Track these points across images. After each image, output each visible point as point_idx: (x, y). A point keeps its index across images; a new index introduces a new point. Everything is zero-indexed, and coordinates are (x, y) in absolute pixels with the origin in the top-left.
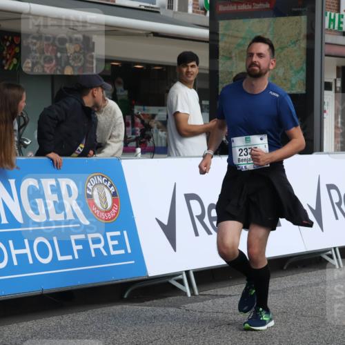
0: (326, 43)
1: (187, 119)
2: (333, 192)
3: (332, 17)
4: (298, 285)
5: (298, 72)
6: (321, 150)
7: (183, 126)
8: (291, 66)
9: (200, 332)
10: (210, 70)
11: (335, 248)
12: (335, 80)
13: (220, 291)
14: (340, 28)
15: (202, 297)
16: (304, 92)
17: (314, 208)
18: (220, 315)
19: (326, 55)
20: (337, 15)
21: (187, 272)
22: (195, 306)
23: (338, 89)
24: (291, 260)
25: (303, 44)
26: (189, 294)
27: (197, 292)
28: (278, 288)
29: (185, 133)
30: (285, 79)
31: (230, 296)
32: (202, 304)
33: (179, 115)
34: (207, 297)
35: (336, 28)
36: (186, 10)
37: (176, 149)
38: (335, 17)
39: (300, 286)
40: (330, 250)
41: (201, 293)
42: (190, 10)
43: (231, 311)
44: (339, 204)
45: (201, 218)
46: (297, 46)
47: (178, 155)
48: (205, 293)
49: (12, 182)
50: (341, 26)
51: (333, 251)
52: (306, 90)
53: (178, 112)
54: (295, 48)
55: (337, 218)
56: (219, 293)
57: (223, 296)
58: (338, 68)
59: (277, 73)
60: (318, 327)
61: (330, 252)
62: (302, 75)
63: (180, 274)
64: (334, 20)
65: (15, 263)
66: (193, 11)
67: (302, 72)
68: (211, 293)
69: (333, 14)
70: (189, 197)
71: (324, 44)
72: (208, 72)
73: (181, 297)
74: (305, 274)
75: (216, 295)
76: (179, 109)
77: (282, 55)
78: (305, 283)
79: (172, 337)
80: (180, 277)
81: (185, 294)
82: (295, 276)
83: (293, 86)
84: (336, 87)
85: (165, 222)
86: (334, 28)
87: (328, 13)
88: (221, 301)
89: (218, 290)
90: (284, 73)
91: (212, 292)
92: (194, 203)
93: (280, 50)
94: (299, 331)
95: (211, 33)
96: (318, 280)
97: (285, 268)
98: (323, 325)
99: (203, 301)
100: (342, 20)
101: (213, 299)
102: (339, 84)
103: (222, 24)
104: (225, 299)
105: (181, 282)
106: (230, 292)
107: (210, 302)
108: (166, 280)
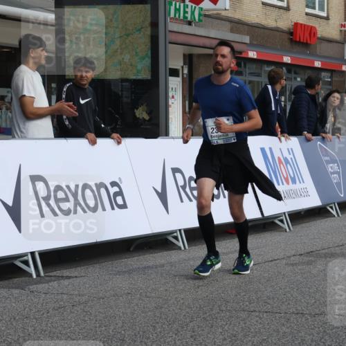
0: (170, 31)
1: (33, 102)
2: (178, 175)
3: (178, 7)
4: (143, 266)
5: (144, 58)
6: (167, 134)
7: (29, 109)
8: (136, 53)
9: (43, 314)
11: (180, 230)
12: (183, 67)
13: (66, 273)
14: (185, 17)
15: (47, 278)
16: (149, 78)
17: (160, 191)
18: (65, 297)
19: (170, 43)
20: (182, 5)
21: (33, 254)
22: (40, 286)
23: (185, 76)
24: (138, 242)
25: (148, 32)
26: (34, 276)
27: (42, 274)
28: (124, 270)
30: (131, 65)
31: (76, 277)
32: (46, 285)
33: (25, 98)
34: (53, 278)
35: (181, 18)
38: (180, 6)
39: (145, 268)
40: (175, 231)
41: (47, 274)
43: (77, 293)
44: (184, 187)
46: (142, 33)
48: (50, 274)
50: (186, 15)
51: (178, 233)
52: (152, 76)
53: (25, 96)
54: (140, 36)
55: (182, 201)
56: (65, 275)
57: (68, 278)
58: (184, 55)
59: (123, 59)
60: (161, 308)
61: (175, 234)
62: (148, 61)
63: (25, 255)
64: (179, 10)
67: (147, 59)
68: (58, 275)
69: (178, 4)
71: (167, 32)
73: (27, 278)
74: (151, 255)
75: (62, 277)
76: (26, 93)
77: (127, 41)
78: (151, 264)
79: (14, 319)
80: (25, 258)
81: (31, 275)
82: (141, 257)
83: (138, 72)
84: (183, 74)
85: (10, 203)
86: (179, 17)
87: (174, 3)
88: (66, 282)
89: (65, 271)
90: (130, 59)
91: (58, 273)
93: (125, 37)
94: (143, 312)
96: (163, 261)
97: (131, 250)
98: (166, 306)
99: (48, 282)
100: (187, 10)
101: (59, 280)
102: (186, 71)
104: (71, 280)
105: (26, 263)
106: (76, 274)
107: (55, 284)
108: (11, 262)
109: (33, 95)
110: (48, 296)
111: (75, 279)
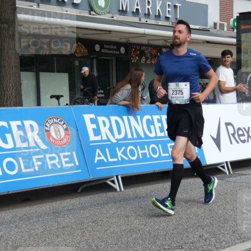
1: (225, 84)
7: (223, 88)
10: (237, 60)
13: (244, 172)
15: (234, 175)
18: (244, 184)
21: (227, 162)
22: (231, 179)
26: (228, 173)
27: (232, 173)
29: (224, 92)
34: (237, 175)
36: (223, 29)
37: (219, 100)
41: (234, 173)
42: (225, 29)
45: (233, 135)
47: (220, 103)
48: (236, 173)
49: (139, 117)
63: (223, 163)
65: (141, 157)
66: (227, 30)
68: (239, 173)
70: (227, 124)
72: (236, 61)
73: (224, 175)
75: (242, 174)
80: (223, 165)
81: (226, 173)
85: (215, 137)
88: (244, 177)
89: (243, 171)
92: (230, 127)
95: (237, 41)
99: (235, 177)
101: (240, 176)
103: (243, 35)
104: (246, 176)
105: (223, 167)
106: (249, 173)
107: (239, 178)
108: (216, 166)
109: (225, 80)
110: (236, 184)
111: (248, 175)
